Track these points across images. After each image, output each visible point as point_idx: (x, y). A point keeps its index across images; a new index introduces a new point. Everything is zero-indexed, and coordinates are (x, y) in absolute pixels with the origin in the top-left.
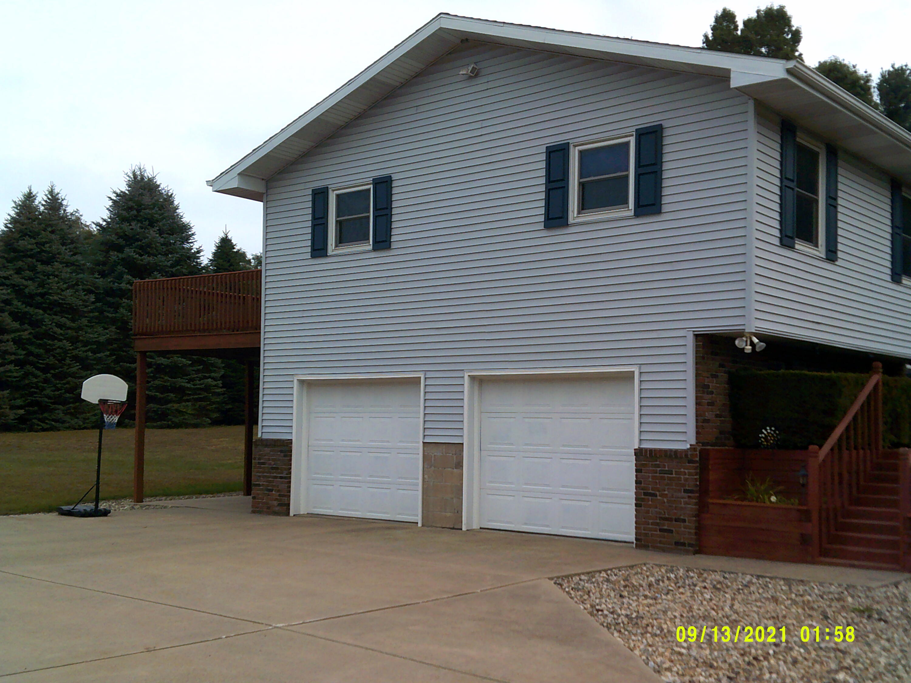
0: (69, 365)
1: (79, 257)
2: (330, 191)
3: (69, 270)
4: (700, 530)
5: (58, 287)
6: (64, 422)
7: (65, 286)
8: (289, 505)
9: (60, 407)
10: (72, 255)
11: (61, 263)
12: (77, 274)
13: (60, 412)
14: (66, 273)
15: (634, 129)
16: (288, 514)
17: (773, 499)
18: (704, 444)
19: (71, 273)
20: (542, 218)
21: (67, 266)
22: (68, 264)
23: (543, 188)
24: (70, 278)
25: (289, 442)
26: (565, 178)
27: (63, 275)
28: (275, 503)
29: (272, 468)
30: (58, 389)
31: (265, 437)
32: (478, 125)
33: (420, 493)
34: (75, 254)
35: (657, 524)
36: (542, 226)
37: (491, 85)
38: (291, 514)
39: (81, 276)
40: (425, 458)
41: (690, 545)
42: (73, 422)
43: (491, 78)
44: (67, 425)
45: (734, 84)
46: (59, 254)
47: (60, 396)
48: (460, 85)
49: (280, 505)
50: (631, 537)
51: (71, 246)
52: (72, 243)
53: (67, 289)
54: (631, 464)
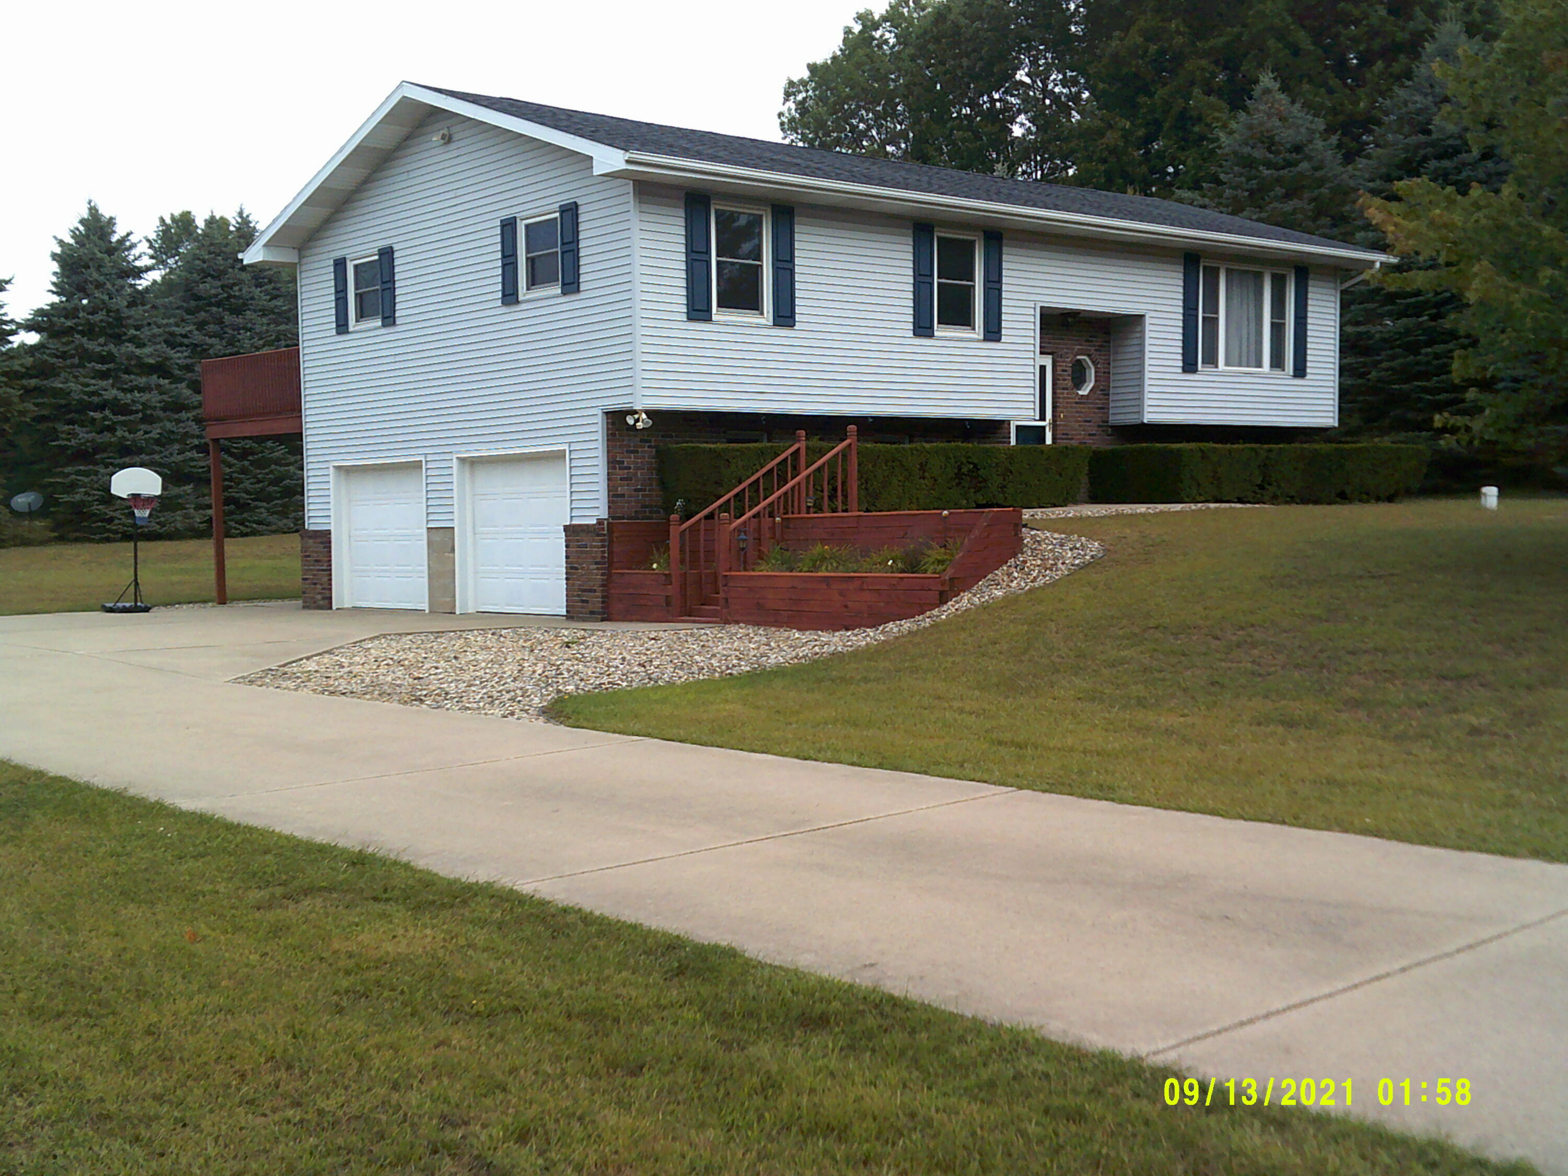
0: (272, 448)
1: (279, 302)
2: (348, 262)
3: (265, 320)
4: (606, 599)
5: (252, 345)
6: (268, 524)
7: (261, 342)
8: (331, 598)
9: (264, 504)
10: (270, 300)
11: (255, 311)
12: (278, 324)
13: (263, 510)
14: (261, 324)
15: (557, 205)
16: (331, 608)
17: (655, 566)
18: (613, 518)
19: (268, 324)
20: (500, 295)
21: (264, 315)
22: (264, 312)
23: (499, 263)
24: (267, 331)
25: (328, 532)
26: (514, 254)
27: (258, 328)
28: (319, 597)
29: (317, 561)
30: (259, 482)
31: (312, 528)
32: (452, 195)
33: (426, 580)
34: (275, 297)
35: (578, 596)
36: (499, 303)
37: (461, 152)
38: (334, 607)
39: (282, 327)
40: (430, 543)
41: (599, 613)
42: (280, 524)
43: (461, 144)
44: (273, 528)
45: (597, 171)
46: (252, 298)
47: (262, 490)
48: (436, 151)
49: (323, 598)
50: (563, 611)
51: (269, 287)
52: (270, 282)
53: (264, 346)
54: (561, 540)
